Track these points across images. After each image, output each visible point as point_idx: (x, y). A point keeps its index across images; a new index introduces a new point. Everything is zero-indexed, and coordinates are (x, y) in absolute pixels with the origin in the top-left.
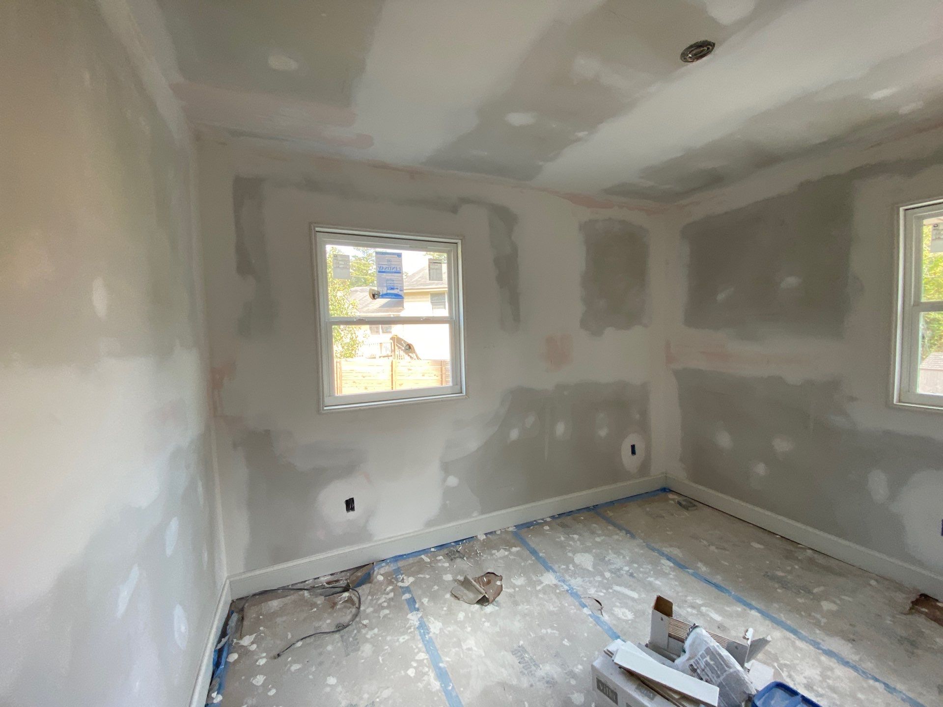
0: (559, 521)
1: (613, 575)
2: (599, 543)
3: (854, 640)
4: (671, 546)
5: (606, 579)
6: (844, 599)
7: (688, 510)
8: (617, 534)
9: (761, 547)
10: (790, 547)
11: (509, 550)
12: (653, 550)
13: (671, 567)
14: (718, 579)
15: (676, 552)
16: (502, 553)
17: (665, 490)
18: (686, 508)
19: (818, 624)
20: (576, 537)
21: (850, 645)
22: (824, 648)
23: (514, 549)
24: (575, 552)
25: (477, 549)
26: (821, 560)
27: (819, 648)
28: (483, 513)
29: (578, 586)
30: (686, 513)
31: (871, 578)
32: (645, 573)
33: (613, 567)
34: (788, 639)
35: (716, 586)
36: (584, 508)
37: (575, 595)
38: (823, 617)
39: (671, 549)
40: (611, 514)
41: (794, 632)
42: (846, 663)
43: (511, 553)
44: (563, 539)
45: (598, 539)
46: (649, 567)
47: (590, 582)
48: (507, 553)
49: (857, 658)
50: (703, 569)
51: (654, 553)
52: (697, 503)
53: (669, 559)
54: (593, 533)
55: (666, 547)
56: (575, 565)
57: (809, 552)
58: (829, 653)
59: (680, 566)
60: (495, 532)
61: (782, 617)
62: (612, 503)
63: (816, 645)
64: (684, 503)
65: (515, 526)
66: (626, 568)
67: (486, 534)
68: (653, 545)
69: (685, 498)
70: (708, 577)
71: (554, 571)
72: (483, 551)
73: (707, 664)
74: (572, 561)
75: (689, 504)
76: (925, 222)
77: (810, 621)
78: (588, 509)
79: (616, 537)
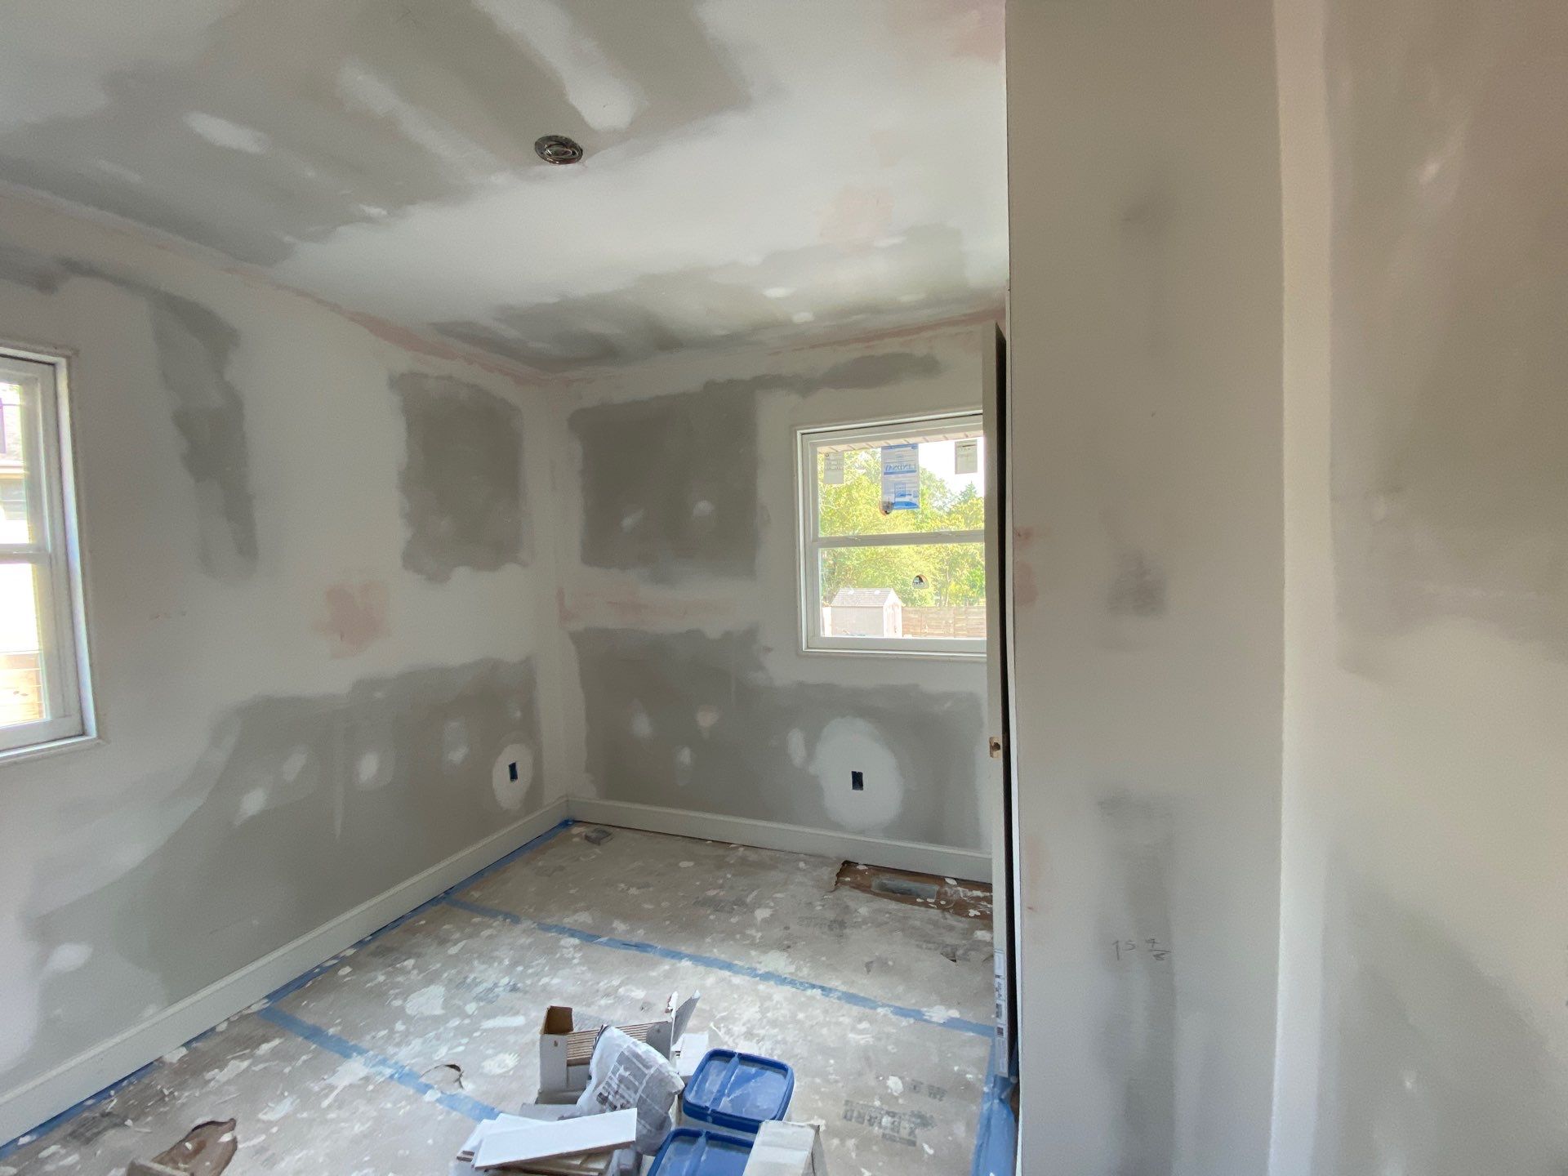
0: (372, 947)
1: (482, 1004)
2: (456, 955)
3: (789, 947)
4: (576, 911)
5: (469, 1016)
6: (776, 898)
7: (599, 844)
8: (490, 926)
9: (691, 864)
10: (721, 852)
11: (251, 1056)
12: (547, 928)
13: (575, 947)
14: (640, 935)
15: (584, 918)
16: (236, 1066)
17: (566, 824)
18: (596, 842)
19: (753, 945)
20: (410, 963)
21: (786, 954)
22: (760, 972)
23: (265, 1048)
24: (406, 994)
25: (162, 1087)
26: (752, 856)
27: (756, 976)
28: (173, 1001)
29: (414, 1058)
30: (597, 850)
31: (800, 860)
32: (536, 974)
33: (480, 989)
34: (723, 980)
35: (638, 946)
36: (427, 902)
37: (405, 1076)
38: (758, 931)
39: (576, 917)
40: (476, 894)
41: (728, 966)
42: (782, 980)
43: (257, 1060)
44: (381, 978)
45: (453, 950)
46: (542, 961)
47: (438, 1037)
48: (245, 1064)
49: (792, 969)
50: (620, 927)
51: (550, 935)
52: (611, 830)
53: (573, 933)
54: (443, 942)
55: (568, 916)
56: (408, 1020)
57: (742, 849)
58: (767, 977)
59: (589, 937)
60: (213, 1029)
61: (716, 953)
62: (480, 874)
63: (752, 972)
64: (593, 835)
65: (267, 997)
66: (506, 980)
67: (187, 1044)
68: (549, 921)
69: (597, 827)
70: (628, 938)
71: (361, 1052)
72: (182, 1086)
73: (622, 1080)
74: (400, 1013)
75: (601, 833)
76: (819, 449)
77: (744, 943)
78: (434, 901)
79: (486, 933)
